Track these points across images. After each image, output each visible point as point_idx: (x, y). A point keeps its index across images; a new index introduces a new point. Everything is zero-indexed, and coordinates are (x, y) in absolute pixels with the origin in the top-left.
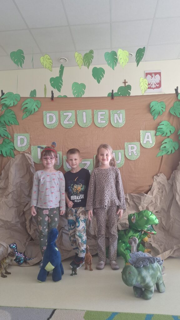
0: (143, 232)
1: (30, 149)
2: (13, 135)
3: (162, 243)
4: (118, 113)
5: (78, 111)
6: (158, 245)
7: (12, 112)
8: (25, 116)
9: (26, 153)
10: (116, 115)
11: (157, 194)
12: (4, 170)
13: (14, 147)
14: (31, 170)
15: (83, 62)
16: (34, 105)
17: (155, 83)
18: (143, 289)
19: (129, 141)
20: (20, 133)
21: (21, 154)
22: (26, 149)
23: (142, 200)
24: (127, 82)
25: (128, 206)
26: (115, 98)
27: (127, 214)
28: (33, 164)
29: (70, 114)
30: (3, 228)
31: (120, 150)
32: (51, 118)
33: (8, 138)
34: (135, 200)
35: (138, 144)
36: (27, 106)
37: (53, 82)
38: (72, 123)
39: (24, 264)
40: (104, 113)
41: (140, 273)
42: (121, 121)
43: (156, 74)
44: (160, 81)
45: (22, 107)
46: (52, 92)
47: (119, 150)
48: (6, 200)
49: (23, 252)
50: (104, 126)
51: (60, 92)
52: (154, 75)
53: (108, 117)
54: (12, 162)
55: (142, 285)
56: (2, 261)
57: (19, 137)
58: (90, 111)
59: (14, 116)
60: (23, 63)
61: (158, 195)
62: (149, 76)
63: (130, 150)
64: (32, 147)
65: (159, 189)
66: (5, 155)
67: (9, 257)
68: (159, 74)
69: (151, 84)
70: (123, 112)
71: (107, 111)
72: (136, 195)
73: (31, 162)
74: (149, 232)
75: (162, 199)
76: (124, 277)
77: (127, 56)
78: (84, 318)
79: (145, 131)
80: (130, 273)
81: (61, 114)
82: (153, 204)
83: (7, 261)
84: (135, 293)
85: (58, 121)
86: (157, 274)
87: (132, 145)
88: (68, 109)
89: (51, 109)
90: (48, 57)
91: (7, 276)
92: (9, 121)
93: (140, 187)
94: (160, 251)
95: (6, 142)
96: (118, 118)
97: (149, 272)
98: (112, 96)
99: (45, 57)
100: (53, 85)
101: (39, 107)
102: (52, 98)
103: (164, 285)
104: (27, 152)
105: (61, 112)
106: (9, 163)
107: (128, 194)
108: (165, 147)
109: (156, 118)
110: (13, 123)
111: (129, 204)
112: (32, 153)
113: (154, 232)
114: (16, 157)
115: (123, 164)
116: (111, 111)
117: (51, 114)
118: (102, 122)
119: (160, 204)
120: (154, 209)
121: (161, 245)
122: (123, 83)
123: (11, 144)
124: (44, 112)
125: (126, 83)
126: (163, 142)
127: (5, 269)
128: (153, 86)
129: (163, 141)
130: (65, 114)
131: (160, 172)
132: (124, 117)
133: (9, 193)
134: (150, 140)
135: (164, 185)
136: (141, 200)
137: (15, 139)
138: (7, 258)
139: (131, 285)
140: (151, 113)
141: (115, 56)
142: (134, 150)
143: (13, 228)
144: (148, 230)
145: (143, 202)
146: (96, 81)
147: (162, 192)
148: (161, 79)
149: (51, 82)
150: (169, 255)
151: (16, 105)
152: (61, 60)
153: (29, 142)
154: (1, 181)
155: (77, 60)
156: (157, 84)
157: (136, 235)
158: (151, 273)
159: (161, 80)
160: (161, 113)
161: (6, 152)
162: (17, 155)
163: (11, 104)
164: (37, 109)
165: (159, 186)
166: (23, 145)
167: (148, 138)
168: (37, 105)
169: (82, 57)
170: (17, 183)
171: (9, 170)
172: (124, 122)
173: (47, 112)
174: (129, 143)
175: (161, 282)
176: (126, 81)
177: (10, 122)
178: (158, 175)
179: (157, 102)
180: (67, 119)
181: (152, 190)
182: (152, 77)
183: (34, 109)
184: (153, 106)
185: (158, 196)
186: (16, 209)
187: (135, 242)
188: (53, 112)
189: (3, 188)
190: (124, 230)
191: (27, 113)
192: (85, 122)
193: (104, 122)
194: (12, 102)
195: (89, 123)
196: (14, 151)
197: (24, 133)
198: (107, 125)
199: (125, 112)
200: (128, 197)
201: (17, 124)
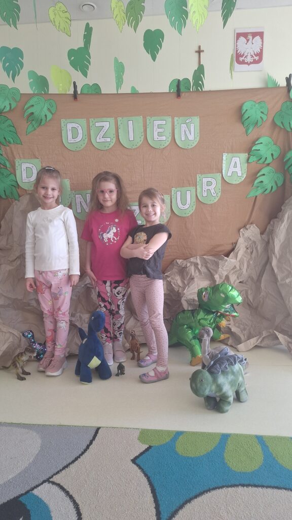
0: (219, 314)
2: (14, 163)
3: (246, 327)
4: (187, 122)
5: (119, 119)
6: (239, 330)
7: (9, 122)
8: (30, 128)
10: (184, 126)
11: (243, 255)
12: (4, 219)
13: (17, 182)
15: (125, 19)
16: (45, 109)
17: (252, 54)
18: (218, 399)
20: (24, 158)
21: (29, 194)
23: (220, 266)
24: (203, 51)
25: (198, 274)
26: (183, 95)
27: (196, 286)
29: (106, 125)
30: (11, 308)
31: (190, 186)
32: (75, 132)
33: (5, 166)
34: (209, 265)
35: (219, 176)
36: (34, 111)
37: (73, 58)
38: (110, 141)
40: (164, 122)
41: (215, 380)
42: (191, 137)
43: (254, 35)
44: (262, 50)
45: (25, 112)
46: (75, 83)
47: (187, 186)
50: (164, 147)
51: (86, 77)
52: (250, 37)
53: (170, 130)
54: (15, 206)
55: (218, 394)
56: (17, 359)
57: (24, 166)
58: (140, 119)
59: (12, 129)
60: (19, 21)
61: (245, 257)
62: (242, 39)
63: (205, 187)
65: (248, 249)
66: (4, 197)
67: (27, 353)
68: (261, 34)
69: (246, 54)
70: (196, 120)
71: (169, 119)
72: (211, 258)
74: (228, 313)
75: (251, 263)
76: (194, 385)
77: (205, 6)
78: (139, 439)
79: (231, 154)
80: (202, 380)
81: (91, 124)
82: (236, 271)
83: (25, 358)
84: (207, 404)
85: (87, 137)
86: (238, 379)
87: (209, 179)
88: (102, 115)
89: (73, 116)
90: (64, 8)
91: (25, 379)
92: (4, 138)
93: (219, 246)
94: (243, 338)
95: (3, 174)
96: (187, 132)
97: (227, 378)
98: (179, 88)
99: (58, 7)
100: (74, 64)
101: (53, 112)
102: (75, 96)
103: (246, 392)
105: (91, 120)
106: (10, 209)
107: (198, 257)
108: (262, 182)
109: (250, 131)
111: (199, 271)
113: (235, 314)
114: (21, 199)
115: (193, 211)
116: (176, 119)
117: (74, 125)
118: (160, 138)
119: (247, 270)
120: (238, 278)
121: (244, 329)
122: (196, 52)
123: (12, 177)
124: (63, 121)
125: (201, 53)
126: (259, 175)
127: (22, 368)
128: (249, 59)
129: (258, 172)
130: (97, 124)
131: (251, 222)
132: (198, 130)
134: (238, 170)
135: (254, 242)
136: (218, 266)
137: (17, 168)
138: (23, 354)
139: (202, 396)
140: (243, 124)
141: (184, 7)
142: (212, 188)
143: (25, 308)
144: (227, 311)
145: (221, 268)
146: (149, 56)
147: (252, 253)
148: (262, 45)
149: (69, 59)
150: (256, 344)
151: (14, 109)
152: (85, 8)
154: (1, 237)
155: (115, 13)
156: (256, 56)
157: (208, 317)
158: (230, 380)
159: (262, 47)
160: (260, 123)
161: (5, 191)
162: (23, 195)
163: (5, 106)
164: (50, 116)
165: (246, 244)
166: (32, 179)
167: (235, 166)
168: (49, 107)
169: (124, 8)
171: (12, 220)
172: (198, 139)
173: (68, 120)
174: (203, 175)
175: (242, 389)
176: (202, 49)
177: (7, 139)
178: (247, 227)
179: (254, 103)
180: (102, 133)
181: (236, 250)
182: (248, 41)
183: (46, 116)
184: (247, 110)
185: (245, 259)
187: (208, 335)
188: (77, 120)
189: (5, 248)
190: (192, 310)
191: (34, 122)
192: (132, 139)
193: (164, 138)
194: (7, 103)
195: (139, 141)
196: (17, 189)
197: (31, 158)
198: (169, 144)
199: (200, 120)
200: (199, 261)
201: (19, 142)
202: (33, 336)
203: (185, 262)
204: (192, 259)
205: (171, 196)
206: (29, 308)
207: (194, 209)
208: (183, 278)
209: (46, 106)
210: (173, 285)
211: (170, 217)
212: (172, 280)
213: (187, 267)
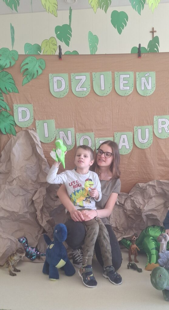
1: (34, 124)
2: (13, 107)
4: (146, 76)
5: (94, 74)
7: (9, 76)
8: (25, 81)
9: (31, 130)
10: (143, 79)
12: (3, 150)
13: (14, 121)
14: (37, 151)
16: (37, 66)
19: (160, 115)
20: (20, 103)
21: (24, 130)
22: (29, 125)
26: (142, 55)
27: (154, 204)
28: (39, 143)
29: (83, 78)
30: (10, 219)
31: (148, 125)
32: (59, 83)
33: (6, 110)
34: (164, 187)
36: (28, 68)
37: (59, 32)
38: (86, 90)
39: (37, 260)
40: (128, 76)
42: (149, 87)
45: (22, 67)
46: (60, 47)
47: (146, 125)
48: (10, 187)
49: (35, 246)
50: (128, 95)
51: (69, 46)
53: (133, 82)
54: (13, 141)
57: (20, 109)
58: (110, 73)
59: (12, 81)
60: (19, 6)
63: (160, 126)
64: (37, 121)
66: (4, 133)
70: (153, 74)
71: (132, 74)
73: (37, 140)
81: (72, 77)
83: (16, 258)
85: (68, 87)
87: (164, 120)
88: (80, 70)
89: (58, 71)
91: (16, 275)
92: (5, 88)
95: (4, 116)
96: (146, 84)
98: (139, 52)
100: (59, 37)
101: (43, 69)
102: (60, 56)
104: (32, 128)
105: (72, 74)
106: (9, 142)
107: (155, 181)
110: (11, 91)
111: (156, 192)
112: (38, 130)
114: (18, 134)
116: (137, 73)
117: (59, 78)
118: (125, 88)
122: (150, 32)
123: (11, 117)
124: (50, 75)
125: (154, 33)
127: (14, 266)
130: (77, 78)
132: (155, 82)
133: (12, 179)
137: (14, 111)
142: (165, 126)
143: (21, 219)
149: (56, 33)
151: (13, 66)
153: (33, 115)
154: (1, 164)
161: (5, 128)
163: (6, 64)
164: (40, 72)
166: (26, 120)
168: (40, 65)
170: (22, 167)
171: (10, 151)
172: (154, 89)
173: (54, 75)
174: (159, 117)
176: (155, 30)
177: (7, 89)
180: (80, 84)
183: (37, 71)
186: (23, 198)
188: (60, 74)
189: (4, 172)
191: (28, 76)
192: (103, 88)
193: (128, 88)
194: (8, 62)
195: (109, 90)
196: (15, 127)
197: (26, 104)
198: (132, 93)
199: (156, 75)
200: (155, 184)
201: (16, 91)
202: (27, 242)
203: (145, 185)
204: (151, 183)
205: (133, 132)
206: (24, 219)
207: (152, 143)
208: (144, 197)
209: (37, 64)
210: (136, 203)
211: (133, 149)
212: (135, 199)
213: (147, 189)
